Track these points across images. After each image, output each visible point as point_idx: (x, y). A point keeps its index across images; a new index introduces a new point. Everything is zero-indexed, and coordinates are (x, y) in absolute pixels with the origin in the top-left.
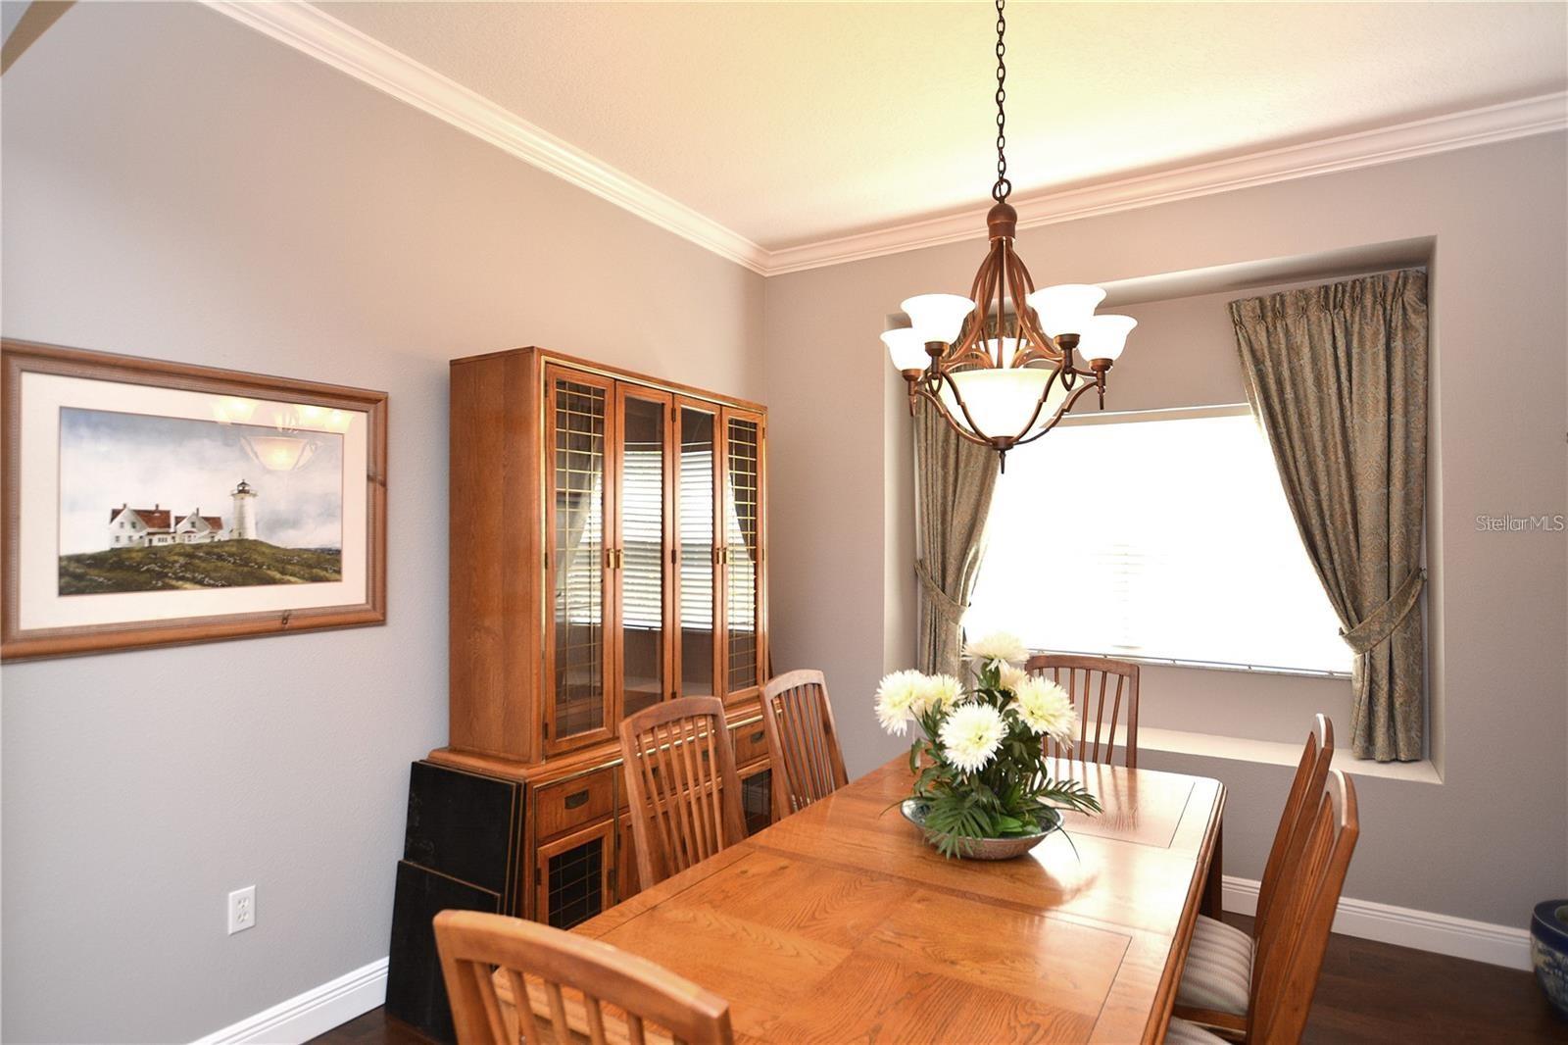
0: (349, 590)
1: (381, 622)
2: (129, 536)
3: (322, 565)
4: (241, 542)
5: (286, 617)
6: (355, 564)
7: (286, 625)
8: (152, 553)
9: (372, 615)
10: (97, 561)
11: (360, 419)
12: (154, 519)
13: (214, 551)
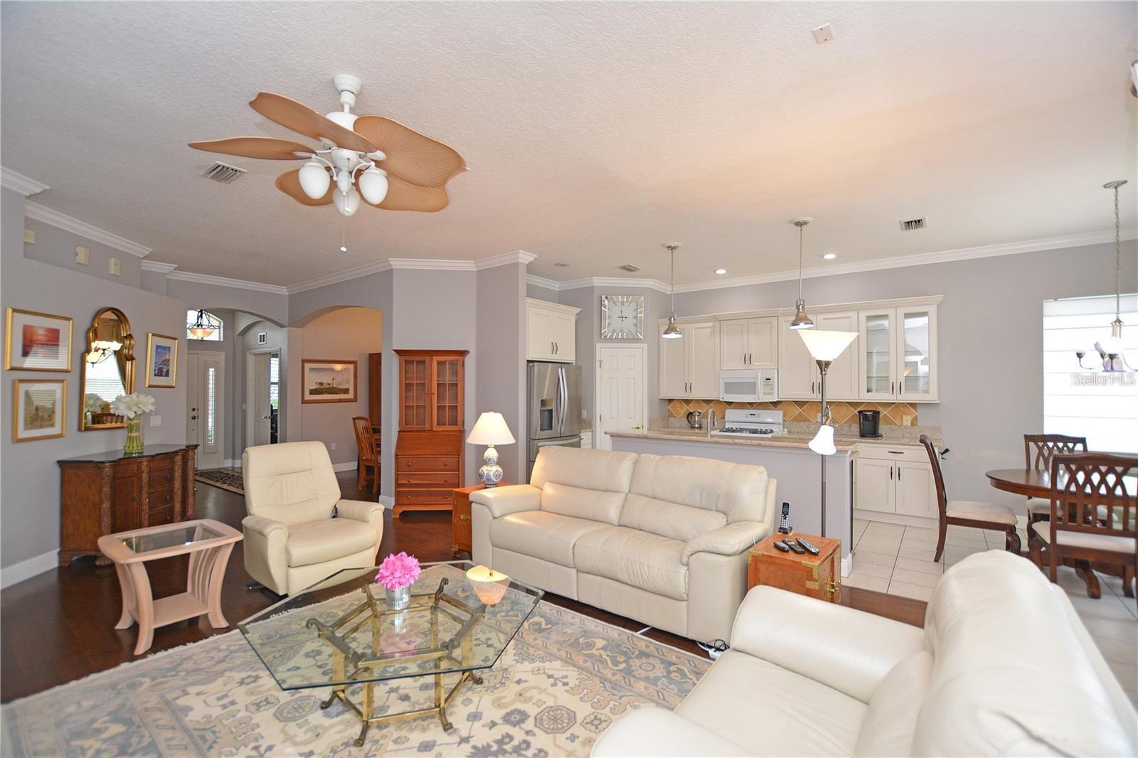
0: (351, 395)
1: (356, 401)
2: (318, 386)
3: (346, 391)
4: (333, 387)
5: (340, 399)
6: (352, 391)
7: (340, 401)
8: (321, 389)
9: (355, 400)
10: (314, 390)
11: (352, 365)
12: (321, 384)
13: (328, 389)
